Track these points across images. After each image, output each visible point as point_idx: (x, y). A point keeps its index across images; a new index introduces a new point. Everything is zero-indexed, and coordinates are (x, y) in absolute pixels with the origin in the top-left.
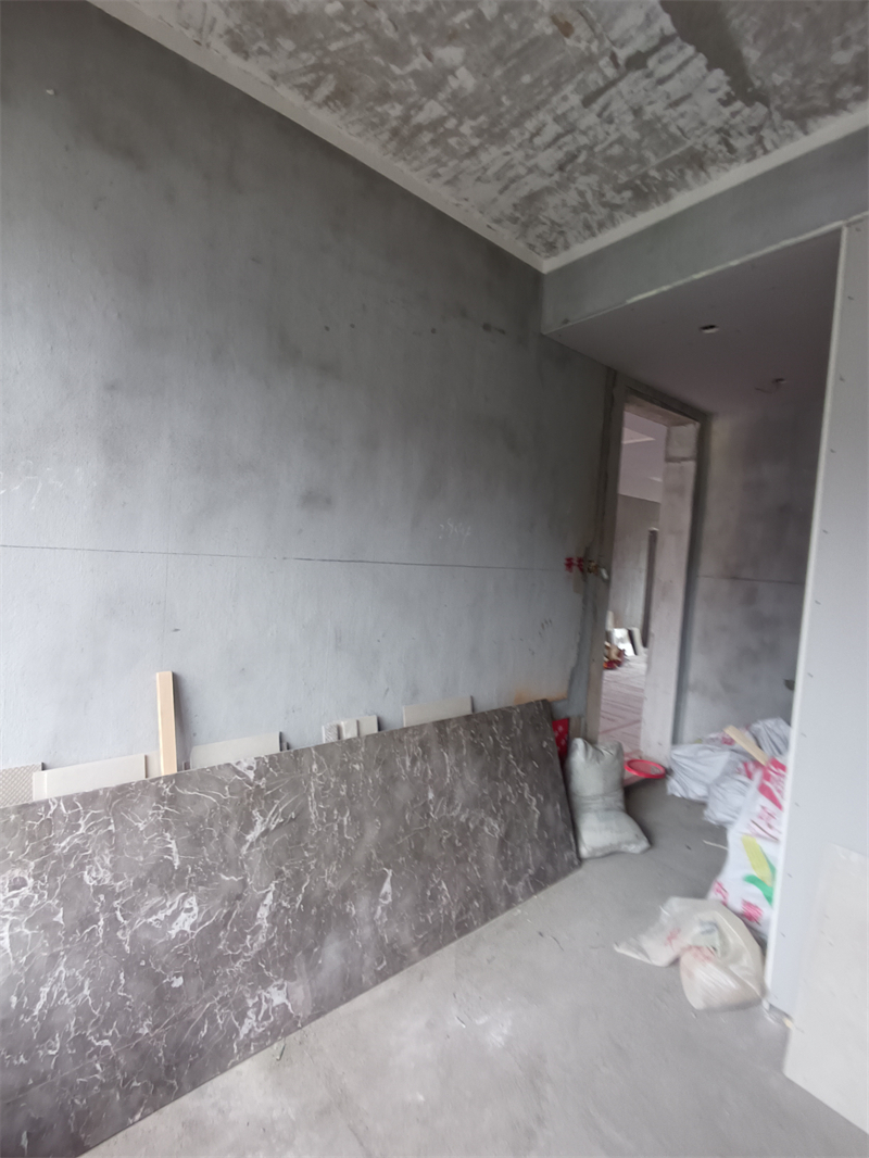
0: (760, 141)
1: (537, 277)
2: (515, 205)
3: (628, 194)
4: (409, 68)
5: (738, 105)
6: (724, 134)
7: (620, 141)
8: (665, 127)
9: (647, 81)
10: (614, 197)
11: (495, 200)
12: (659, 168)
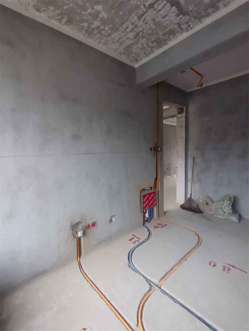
0: (189, 26)
1: (134, 69)
2: (124, 49)
3: (155, 43)
4: (87, 12)
5: (181, 16)
6: (179, 24)
7: (151, 28)
8: (162, 24)
9: (155, 11)
10: (151, 45)
11: (118, 48)
12: (163, 35)
